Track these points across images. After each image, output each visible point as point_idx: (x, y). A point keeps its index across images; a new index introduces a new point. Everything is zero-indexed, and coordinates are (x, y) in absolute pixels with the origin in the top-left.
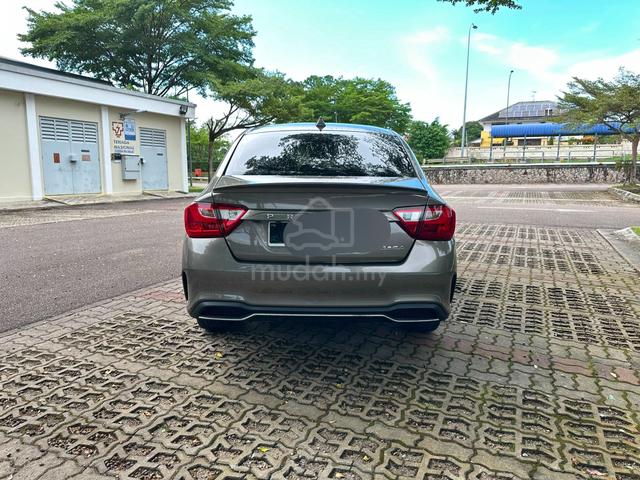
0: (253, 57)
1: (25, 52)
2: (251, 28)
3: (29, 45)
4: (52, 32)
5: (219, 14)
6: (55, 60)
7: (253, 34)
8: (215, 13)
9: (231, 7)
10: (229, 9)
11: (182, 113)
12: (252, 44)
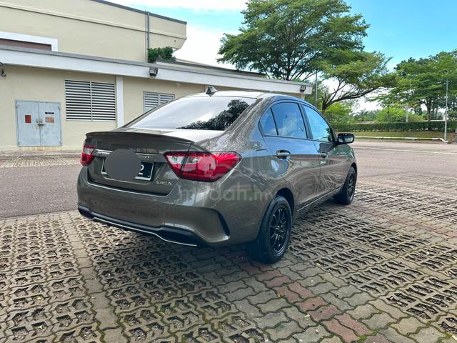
0: (363, 44)
1: (219, 60)
2: (364, 22)
3: (222, 56)
4: (232, 46)
5: (341, 17)
6: (235, 63)
7: (365, 27)
8: (337, 16)
9: (349, 9)
10: (348, 11)
11: (302, 91)
12: (365, 35)
